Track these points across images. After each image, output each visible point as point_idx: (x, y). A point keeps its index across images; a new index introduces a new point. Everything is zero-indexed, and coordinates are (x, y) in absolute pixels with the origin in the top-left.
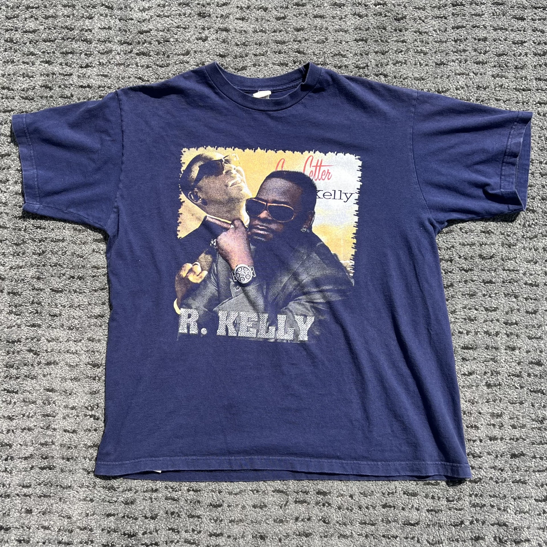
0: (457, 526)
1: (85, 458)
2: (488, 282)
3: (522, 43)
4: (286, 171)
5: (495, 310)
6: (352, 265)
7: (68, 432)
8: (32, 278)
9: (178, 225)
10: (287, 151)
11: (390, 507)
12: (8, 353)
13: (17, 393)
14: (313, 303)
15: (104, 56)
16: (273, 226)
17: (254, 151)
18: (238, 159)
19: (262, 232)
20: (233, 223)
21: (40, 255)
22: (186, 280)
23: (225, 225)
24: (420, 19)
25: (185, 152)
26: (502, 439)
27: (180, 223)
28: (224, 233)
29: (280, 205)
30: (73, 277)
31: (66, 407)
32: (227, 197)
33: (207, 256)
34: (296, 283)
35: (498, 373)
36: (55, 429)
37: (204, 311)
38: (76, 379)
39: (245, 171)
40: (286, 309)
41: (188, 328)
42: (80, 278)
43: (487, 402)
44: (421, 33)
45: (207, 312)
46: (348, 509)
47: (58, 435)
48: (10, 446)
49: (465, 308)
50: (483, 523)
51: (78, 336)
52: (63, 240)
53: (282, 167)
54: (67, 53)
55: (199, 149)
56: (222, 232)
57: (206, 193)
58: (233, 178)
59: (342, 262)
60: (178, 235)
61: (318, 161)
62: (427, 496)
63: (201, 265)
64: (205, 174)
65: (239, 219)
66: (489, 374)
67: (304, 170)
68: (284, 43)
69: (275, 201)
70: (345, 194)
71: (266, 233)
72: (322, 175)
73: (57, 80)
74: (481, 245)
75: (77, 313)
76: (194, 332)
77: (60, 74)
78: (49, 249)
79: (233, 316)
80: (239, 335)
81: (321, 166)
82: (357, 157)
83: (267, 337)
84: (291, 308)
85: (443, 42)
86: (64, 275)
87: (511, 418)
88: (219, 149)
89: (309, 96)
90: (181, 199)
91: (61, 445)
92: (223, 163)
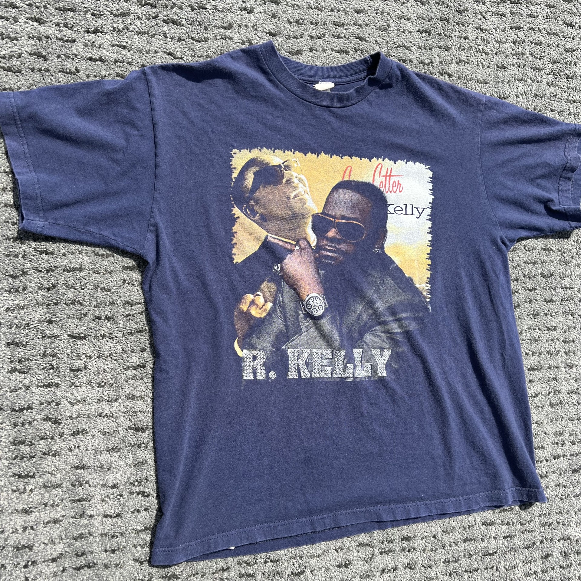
0: (530, 547)
1: (135, 546)
2: (549, 301)
3: (572, 51)
4: (354, 181)
5: (555, 329)
6: (428, 289)
7: (111, 517)
8: (40, 321)
9: (232, 246)
10: (354, 157)
11: (471, 540)
12: (15, 425)
13: (33, 477)
14: (390, 333)
15: (120, 19)
16: (343, 247)
17: (318, 156)
18: (299, 165)
19: (331, 254)
20: (298, 244)
21: (49, 289)
22: (247, 315)
23: (289, 247)
24: (481, 14)
25: (235, 153)
26: (564, 456)
27: (236, 244)
28: (289, 256)
29: (349, 221)
30: (99, 318)
31: (104, 486)
32: (290, 213)
33: (270, 284)
34: (370, 312)
35: (559, 391)
36: (91, 516)
37: (271, 351)
38: (115, 449)
39: (308, 180)
40: (361, 342)
41: (254, 372)
42: (108, 318)
43: (551, 422)
44: (482, 30)
45: (274, 351)
46: (432, 550)
47: (96, 522)
48: (30, 548)
49: (530, 328)
50: (552, 540)
51: (113, 395)
52: (81, 269)
53: (349, 176)
54: (65, 10)
55: (252, 151)
56: (287, 255)
57: (265, 207)
58: (295, 188)
59: (417, 285)
60: (234, 259)
61: (388, 170)
62: (502, 523)
63: (264, 296)
64: (262, 182)
65: (305, 239)
66: (552, 394)
67: (373, 181)
68: (343, 25)
69: (343, 217)
70: (417, 208)
71: (335, 255)
72: (393, 187)
73: (54, 47)
74: (542, 263)
75: (109, 364)
76: (261, 378)
77: (57, 39)
78: (61, 282)
79: (305, 354)
80: (313, 376)
81: (390, 176)
82: (427, 167)
83: (343, 376)
84: (366, 341)
85: (503, 42)
86: (86, 315)
87: (571, 435)
88: (277, 151)
89: (375, 92)
90: (234, 214)
91: (102, 535)
92: (282, 169)
